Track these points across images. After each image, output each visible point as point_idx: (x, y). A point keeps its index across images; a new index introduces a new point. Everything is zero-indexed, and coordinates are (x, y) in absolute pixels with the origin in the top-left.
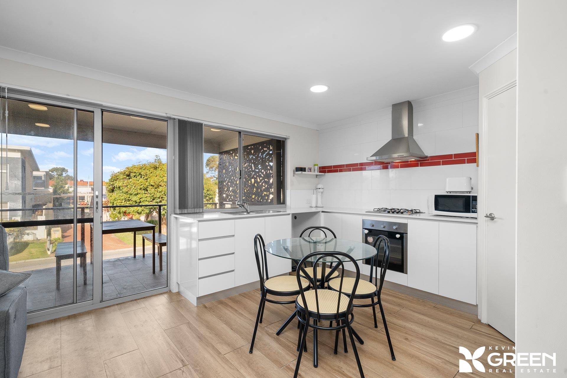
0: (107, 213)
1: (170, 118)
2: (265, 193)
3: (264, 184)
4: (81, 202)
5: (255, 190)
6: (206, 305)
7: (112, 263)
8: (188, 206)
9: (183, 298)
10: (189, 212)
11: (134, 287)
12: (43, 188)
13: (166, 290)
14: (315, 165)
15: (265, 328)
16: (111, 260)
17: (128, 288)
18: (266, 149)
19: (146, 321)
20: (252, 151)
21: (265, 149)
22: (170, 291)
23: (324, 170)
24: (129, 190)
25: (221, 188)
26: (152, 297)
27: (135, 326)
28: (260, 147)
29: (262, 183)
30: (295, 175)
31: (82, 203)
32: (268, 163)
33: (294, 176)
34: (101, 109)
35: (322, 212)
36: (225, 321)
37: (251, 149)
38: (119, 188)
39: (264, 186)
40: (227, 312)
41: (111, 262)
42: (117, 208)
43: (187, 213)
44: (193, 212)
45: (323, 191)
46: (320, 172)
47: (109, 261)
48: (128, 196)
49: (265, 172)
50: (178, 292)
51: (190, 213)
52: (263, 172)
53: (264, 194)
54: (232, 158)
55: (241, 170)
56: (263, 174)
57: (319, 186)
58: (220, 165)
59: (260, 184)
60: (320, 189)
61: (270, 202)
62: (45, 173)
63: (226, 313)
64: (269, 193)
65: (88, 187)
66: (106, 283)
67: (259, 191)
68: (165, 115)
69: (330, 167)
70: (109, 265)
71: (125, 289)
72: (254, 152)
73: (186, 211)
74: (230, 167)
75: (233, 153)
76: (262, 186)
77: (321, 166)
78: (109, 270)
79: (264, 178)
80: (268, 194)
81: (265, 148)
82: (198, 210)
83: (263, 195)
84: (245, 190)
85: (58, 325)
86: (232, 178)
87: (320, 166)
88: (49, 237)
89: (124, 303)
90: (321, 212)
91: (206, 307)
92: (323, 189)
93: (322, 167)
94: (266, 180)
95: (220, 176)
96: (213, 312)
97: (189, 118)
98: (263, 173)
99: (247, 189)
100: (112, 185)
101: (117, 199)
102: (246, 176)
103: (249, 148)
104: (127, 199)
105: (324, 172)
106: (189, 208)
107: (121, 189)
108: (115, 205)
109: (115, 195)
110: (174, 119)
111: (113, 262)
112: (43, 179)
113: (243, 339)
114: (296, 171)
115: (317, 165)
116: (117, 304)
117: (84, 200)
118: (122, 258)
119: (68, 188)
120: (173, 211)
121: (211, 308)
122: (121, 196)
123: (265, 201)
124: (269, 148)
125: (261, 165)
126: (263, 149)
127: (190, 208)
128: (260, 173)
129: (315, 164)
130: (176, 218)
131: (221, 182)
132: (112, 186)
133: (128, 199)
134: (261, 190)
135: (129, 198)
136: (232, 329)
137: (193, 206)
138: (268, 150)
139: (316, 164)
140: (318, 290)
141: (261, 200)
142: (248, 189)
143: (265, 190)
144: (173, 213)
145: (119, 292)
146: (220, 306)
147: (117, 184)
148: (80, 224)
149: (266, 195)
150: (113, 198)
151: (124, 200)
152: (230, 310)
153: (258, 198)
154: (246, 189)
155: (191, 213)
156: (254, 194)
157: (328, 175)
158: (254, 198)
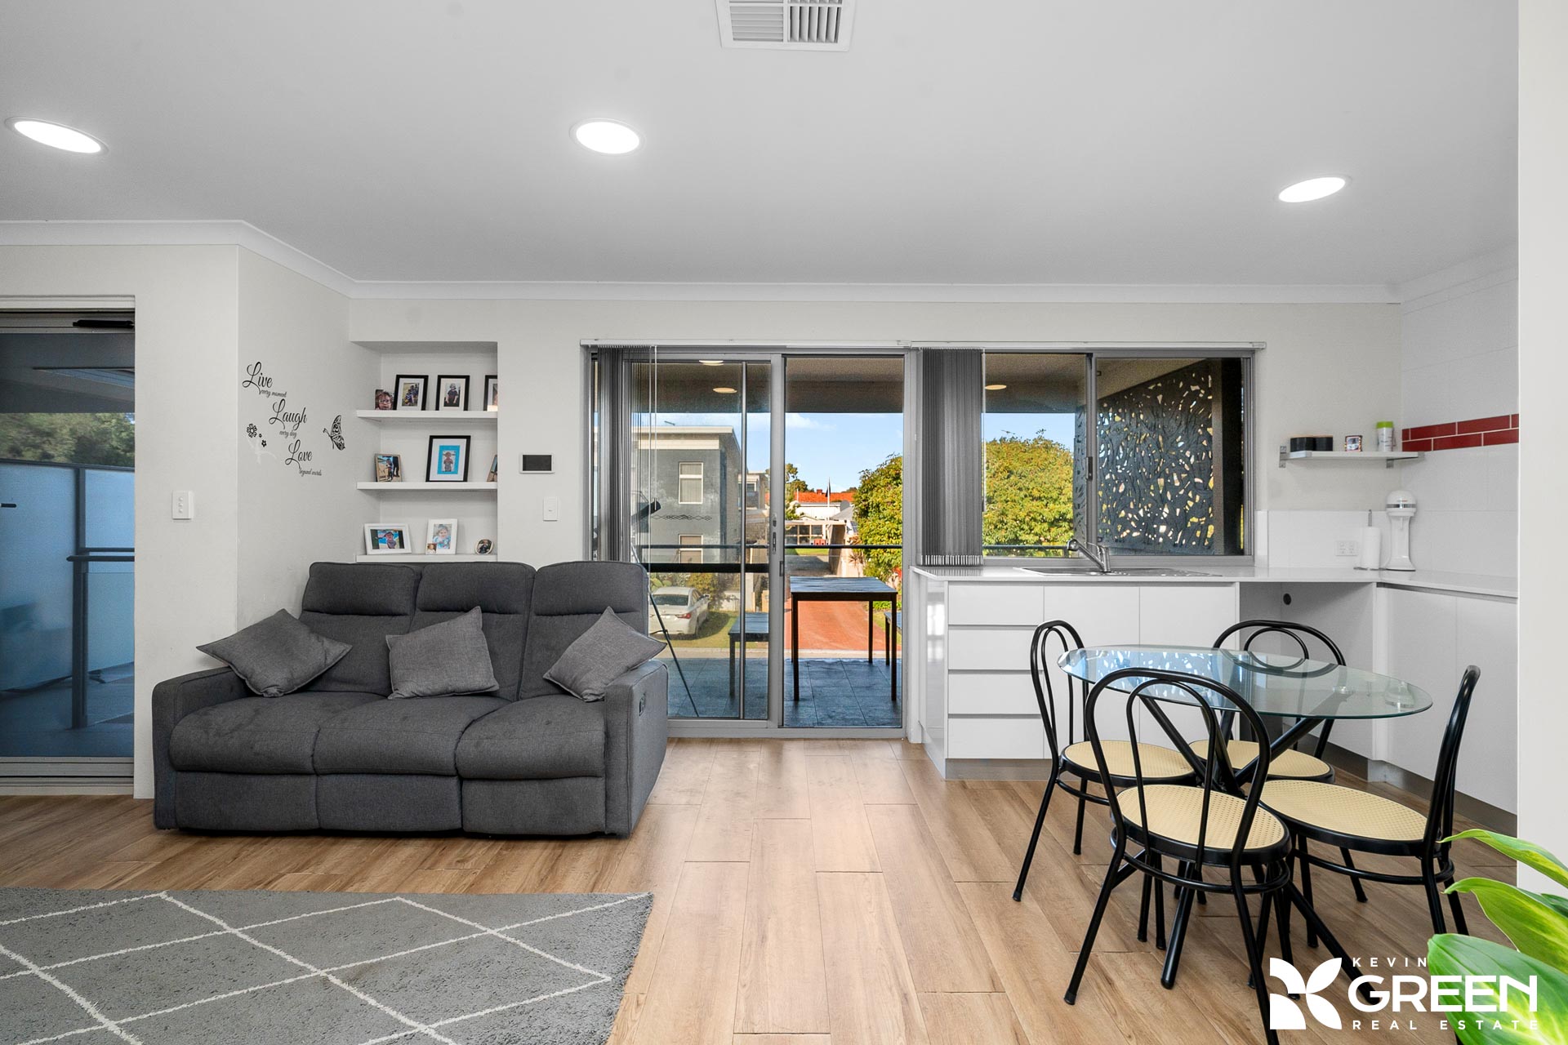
0: (860, 564)
1: (908, 349)
2: (1195, 520)
3: (1190, 495)
4: (816, 538)
5: (1166, 510)
6: (967, 784)
7: (827, 666)
8: (944, 548)
9: (926, 759)
10: (947, 562)
11: (847, 717)
12: (755, 508)
13: (896, 733)
14: (1379, 425)
15: (1083, 868)
16: (827, 661)
17: (837, 717)
18: (1197, 388)
19: (840, 779)
20: (1160, 398)
21: (1193, 388)
22: (907, 738)
23: (1419, 440)
24: (897, 512)
25: (1079, 505)
26: (868, 742)
27: (819, 782)
28: (1181, 385)
29: (1186, 492)
30: (1287, 463)
31: (818, 541)
32: (1204, 429)
33: (1282, 466)
34: (783, 354)
35: (1380, 585)
36: (992, 825)
37: (1157, 391)
38: (878, 506)
39: (1191, 500)
40: (1007, 808)
41: (826, 663)
42: (873, 552)
43: (942, 566)
44: (957, 562)
45: (1412, 515)
46: (1407, 447)
47: (823, 662)
48: (895, 526)
49: (1193, 456)
50: (922, 744)
51: (949, 565)
52: (1190, 458)
53: (1192, 523)
54: (1107, 423)
55: (1093, 456)
56: (1188, 463)
57: (1398, 497)
58: (1078, 441)
59: (1181, 492)
60: (1398, 506)
61: (1209, 547)
62: (758, 477)
63: (1003, 811)
64: (1204, 519)
65: (828, 505)
66: (804, 700)
67: (1178, 514)
68: (894, 345)
69: (1449, 428)
70: (823, 670)
71: (831, 717)
72: (1163, 399)
73: (939, 560)
74: (1103, 447)
75: (1108, 408)
76: (1185, 498)
77: (1410, 427)
78: (817, 679)
79: (1191, 475)
80: (1202, 523)
81: (1193, 385)
82: (970, 560)
83: (1189, 525)
84: (1139, 509)
85: (714, 749)
86: (1108, 477)
87: (1406, 427)
88: (758, 608)
89: (816, 739)
90: (1375, 585)
91: (964, 786)
92: (1413, 506)
93: (1414, 430)
94: (1197, 480)
95: (1079, 473)
96: (976, 800)
97: (948, 342)
98: (1187, 460)
99: (1145, 507)
100: (864, 501)
101: (874, 532)
102: (1142, 470)
103: (1151, 388)
104: (892, 532)
105: (1424, 447)
106: (947, 551)
107: (881, 509)
108: (869, 544)
109: (871, 522)
110: (917, 349)
111: (832, 664)
112: (755, 490)
113: (1013, 870)
114: (1292, 451)
115: (1390, 425)
116: (805, 739)
117: (821, 533)
118: (848, 661)
119: (794, 507)
120: (914, 557)
121: (973, 791)
122: (881, 526)
123: (1194, 543)
124: (1204, 385)
125: (1182, 435)
126: (1190, 390)
127: (949, 554)
128: (1181, 461)
129: (1379, 421)
130: (918, 575)
131: (1081, 489)
132: (864, 503)
133: (895, 533)
134: (1184, 511)
135: (897, 529)
136: (999, 844)
137: (957, 551)
138: (1203, 392)
139: (1384, 420)
140: (1213, 793)
141: (1184, 542)
142: (1148, 508)
143: (1193, 512)
144: (914, 563)
145: (820, 721)
146: (997, 793)
147: (875, 498)
148: (752, 574)
149: (1198, 526)
150: (866, 529)
151: (887, 535)
152: (1017, 807)
153: (1175, 536)
154: (1142, 507)
155: (952, 566)
156: (1165, 522)
157: (1435, 457)
158: (1165, 535)
